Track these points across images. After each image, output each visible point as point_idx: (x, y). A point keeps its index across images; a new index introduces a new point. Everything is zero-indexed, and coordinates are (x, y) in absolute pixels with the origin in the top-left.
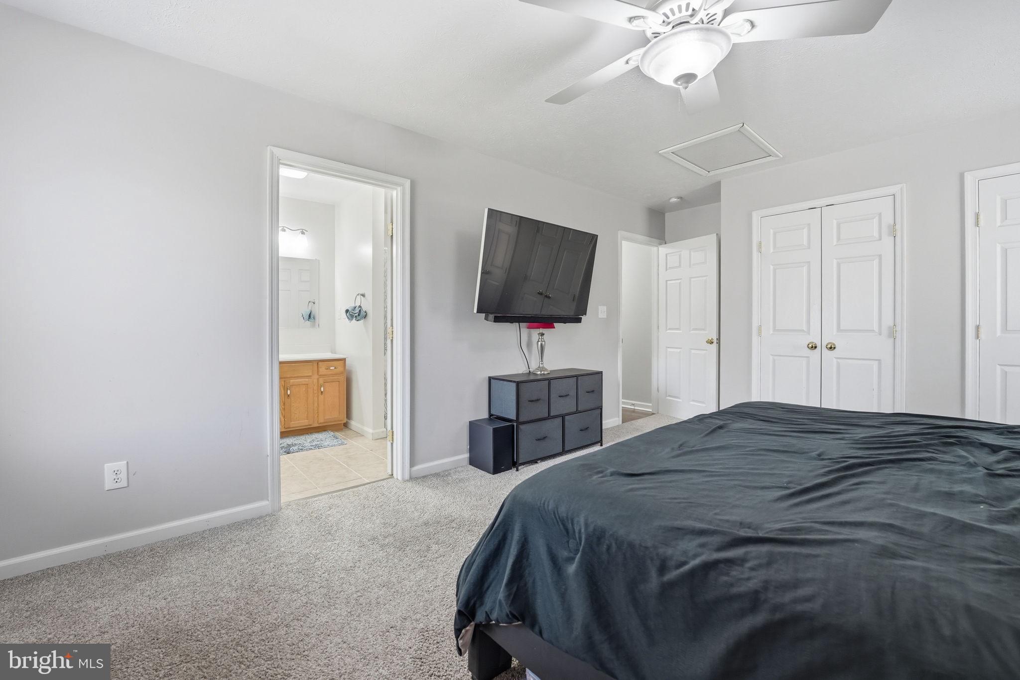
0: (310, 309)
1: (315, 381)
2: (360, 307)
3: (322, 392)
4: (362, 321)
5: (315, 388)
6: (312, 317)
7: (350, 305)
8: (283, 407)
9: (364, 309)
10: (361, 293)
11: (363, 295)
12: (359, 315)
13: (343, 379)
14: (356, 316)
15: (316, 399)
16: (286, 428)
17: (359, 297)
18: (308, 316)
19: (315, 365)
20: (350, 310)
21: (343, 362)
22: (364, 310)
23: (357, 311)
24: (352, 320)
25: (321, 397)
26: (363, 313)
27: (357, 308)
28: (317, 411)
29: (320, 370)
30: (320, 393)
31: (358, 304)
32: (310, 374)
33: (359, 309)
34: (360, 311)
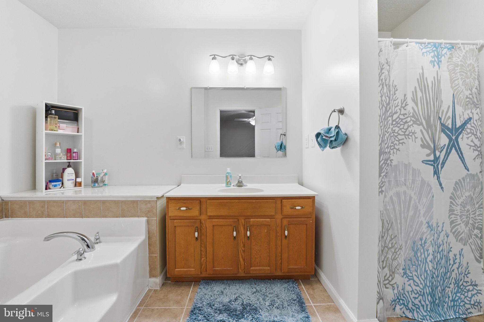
0: (281, 141)
1: (279, 221)
2: (337, 127)
3: (286, 237)
4: (338, 149)
5: (279, 229)
6: (283, 147)
7: (321, 128)
8: (243, 249)
9: (343, 130)
10: (338, 108)
11: (341, 112)
12: (335, 140)
13: (312, 221)
14: (331, 141)
15: (279, 243)
16: (246, 274)
17: (336, 114)
18: (280, 146)
19: (279, 202)
20: (322, 132)
21: (312, 200)
22: (344, 132)
23: (333, 133)
24: (325, 147)
25: (285, 241)
26: (342, 136)
27: (333, 130)
28: (280, 257)
29: (284, 209)
30: (283, 237)
31: (333, 125)
32: (273, 213)
33: (337, 130)
34: (338, 133)
